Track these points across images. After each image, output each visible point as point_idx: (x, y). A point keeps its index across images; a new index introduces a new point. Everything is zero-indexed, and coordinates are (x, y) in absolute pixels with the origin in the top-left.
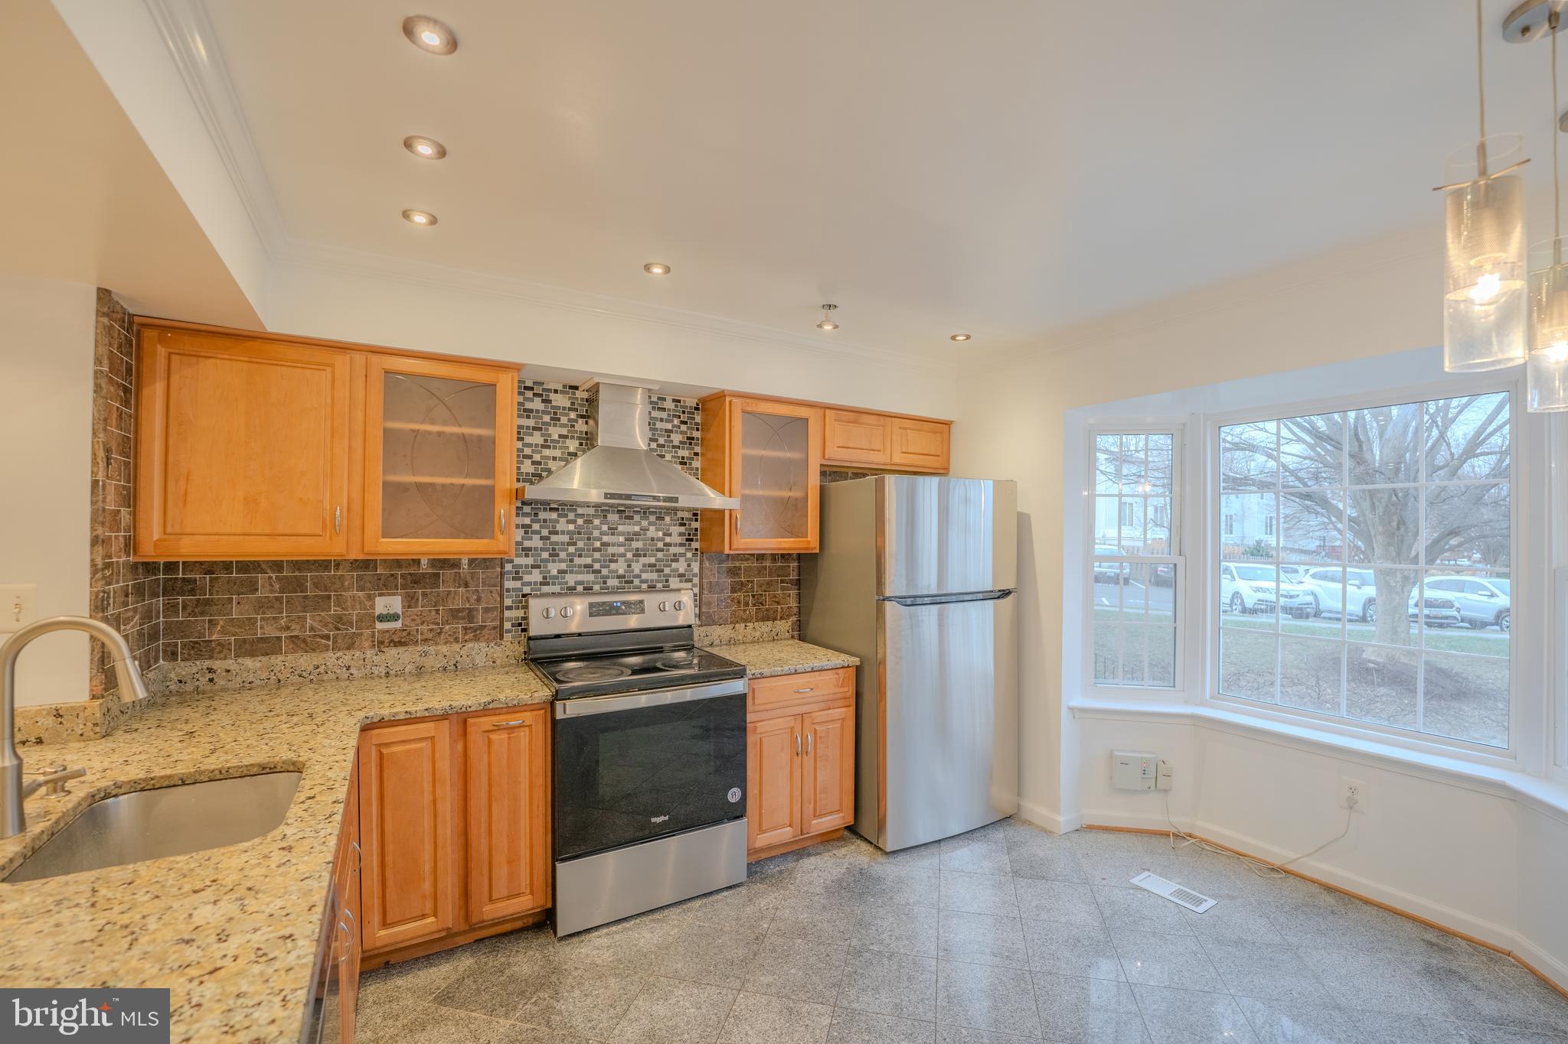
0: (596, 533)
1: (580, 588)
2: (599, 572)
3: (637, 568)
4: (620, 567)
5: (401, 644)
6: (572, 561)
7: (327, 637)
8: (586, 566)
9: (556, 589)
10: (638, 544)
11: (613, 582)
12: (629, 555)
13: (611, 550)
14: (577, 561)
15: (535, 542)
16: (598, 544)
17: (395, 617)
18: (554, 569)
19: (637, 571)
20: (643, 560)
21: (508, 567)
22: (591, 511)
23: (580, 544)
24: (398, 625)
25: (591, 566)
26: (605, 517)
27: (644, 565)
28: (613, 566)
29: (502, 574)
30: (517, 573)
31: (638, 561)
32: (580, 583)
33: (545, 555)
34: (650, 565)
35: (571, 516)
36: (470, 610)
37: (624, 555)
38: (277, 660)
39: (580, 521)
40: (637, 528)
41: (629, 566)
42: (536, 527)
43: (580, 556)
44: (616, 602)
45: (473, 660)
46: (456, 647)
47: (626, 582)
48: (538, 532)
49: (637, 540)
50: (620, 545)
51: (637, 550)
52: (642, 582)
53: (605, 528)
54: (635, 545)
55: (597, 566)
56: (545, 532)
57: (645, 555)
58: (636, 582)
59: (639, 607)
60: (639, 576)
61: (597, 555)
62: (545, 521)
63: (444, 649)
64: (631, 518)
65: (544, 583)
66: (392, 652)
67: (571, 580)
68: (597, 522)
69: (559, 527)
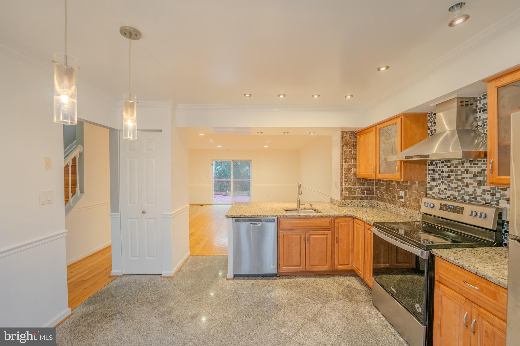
0: (459, 172)
1: (452, 198)
2: (460, 191)
3: (479, 191)
4: (470, 189)
5: (404, 206)
6: (449, 185)
7: (392, 200)
8: (455, 188)
9: (443, 196)
10: (481, 179)
11: (467, 197)
12: (475, 184)
13: (466, 181)
14: (451, 185)
15: (437, 176)
16: (459, 178)
17: (402, 198)
18: (443, 187)
19: (479, 193)
20: (483, 187)
21: (428, 185)
22: (457, 162)
23: (452, 177)
24: (403, 200)
25: (457, 188)
26: (463, 164)
27: (483, 190)
28: (467, 189)
29: (426, 188)
30: (431, 188)
31: (479, 188)
32: (452, 195)
33: (440, 182)
34: (487, 191)
35: (449, 165)
36: (419, 200)
37: (472, 184)
38: (385, 204)
39: (452, 167)
40: (480, 170)
41: (475, 190)
42: (437, 170)
43: (452, 183)
44: (452, 206)
45: (417, 217)
46: (413, 211)
47: (473, 198)
48: (437, 172)
49: (480, 176)
50: (470, 178)
51: (479, 181)
52: (482, 199)
53: (463, 170)
54: (478, 179)
55: (459, 188)
56: (440, 172)
57: (484, 185)
58: (479, 199)
59: (460, 211)
60: (480, 196)
61: (459, 183)
62: (440, 167)
63: (411, 211)
64: (476, 164)
65: (439, 193)
66: (401, 208)
67: (449, 193)
68: (459, 167)
69: (444, 170)
